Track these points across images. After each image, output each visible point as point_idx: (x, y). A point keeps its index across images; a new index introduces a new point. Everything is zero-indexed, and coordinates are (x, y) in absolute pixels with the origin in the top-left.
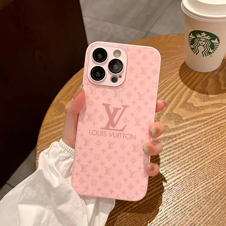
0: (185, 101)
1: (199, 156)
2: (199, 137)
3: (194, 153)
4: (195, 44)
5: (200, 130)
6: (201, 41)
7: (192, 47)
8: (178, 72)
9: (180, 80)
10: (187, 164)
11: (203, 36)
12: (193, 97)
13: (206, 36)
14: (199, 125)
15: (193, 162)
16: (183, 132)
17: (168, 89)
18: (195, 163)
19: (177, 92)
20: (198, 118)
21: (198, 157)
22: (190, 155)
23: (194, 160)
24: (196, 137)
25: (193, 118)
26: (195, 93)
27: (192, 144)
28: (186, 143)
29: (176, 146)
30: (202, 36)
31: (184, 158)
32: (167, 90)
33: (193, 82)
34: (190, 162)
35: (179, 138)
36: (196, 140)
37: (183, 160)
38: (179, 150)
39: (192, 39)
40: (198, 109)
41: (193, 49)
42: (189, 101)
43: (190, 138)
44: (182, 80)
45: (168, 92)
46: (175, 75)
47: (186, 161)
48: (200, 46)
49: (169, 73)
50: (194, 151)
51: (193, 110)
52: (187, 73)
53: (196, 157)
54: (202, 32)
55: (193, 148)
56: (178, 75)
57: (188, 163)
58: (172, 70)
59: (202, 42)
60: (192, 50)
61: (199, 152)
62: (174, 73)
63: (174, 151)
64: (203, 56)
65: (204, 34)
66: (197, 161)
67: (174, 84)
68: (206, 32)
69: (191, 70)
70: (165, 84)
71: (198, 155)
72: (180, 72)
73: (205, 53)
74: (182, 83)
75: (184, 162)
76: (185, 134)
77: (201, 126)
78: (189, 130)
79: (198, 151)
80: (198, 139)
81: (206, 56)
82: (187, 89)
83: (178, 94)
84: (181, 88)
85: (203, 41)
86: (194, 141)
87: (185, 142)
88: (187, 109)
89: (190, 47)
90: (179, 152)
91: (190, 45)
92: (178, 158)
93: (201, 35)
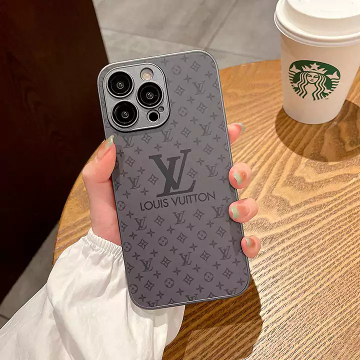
0: (291, 175)
1: (323, 266)
2: (320, 234)
3: (315, 261)
4: (301, 81)
5: (319, 221)
6: (311, 76)
7: (296, 85)
8: (274, 126)
9: (278, 140)
10: (305, 282)
11: (314, 69)
12: (302, 166)
13: (319, 68)
14: (318, 213)
15: (314, 277)
16: (293, 228)
17: (262, 155)
18: (317, 278)
19: (277, 159)
20: (315, 201)
21: (322, 268)
22: (308, 265)
23: (316, 273)
24: (314, 235)
25: (306, 202)
26: (304, 160)
27: (309, 247)
28: (300, 247)
29: (285, 253)
30: (312, 69)
31: (299, 272)
32: (259, 158)
33: (299, 141)
34: (310, 277)
35: (289, 239)
36: (316, 240)
37: (298, 275)
38: (290, 259)
39: (294, 74)
40: (312, 186)
41: (296, 89)
42: (297, 174)
43: (305, 237)
44: (282, 140)
45: (262, 160)
46: (270, 130)
47: (304, 277)
48: (309, 84)
49: (260, 127)
50: (314, 259)
51: (304, 189)
52: (289, 127)
53: (319, 269)
54: (313, 63)
55: (312, 254)
56: (275, 130)
57: (308, 280)
58: (263, 123)
59: (312, 78)
60: (296, 91)
61: (322, 259)
62: (267, 128)
63: (282, 261)
64: (315, 99)
65: (315, 66)
66: (322, 275)
67: (270, 146)
68: (318, 63)
69: (294, 122)
70: (255, 147)
71: (322, 264)
72: (276, 126)
73: (317, 94)
74: (282, 144)
75: (301, 279)
76: (297, 231)
77: (320, 215)
78: (303, 224)
79: (321, 257)
80: (319, 238)
81: (319, 99)
82: (291, 153)
83: (278, 163)
84: (282, 153)
85: (314, 77)
86: (312, 242)
87: (298, 245)
88: (295, 187)
89: (293, 86)
90: (291, 262)
91: (291, 83)
92: (290, 272)
93: (310, 67)
